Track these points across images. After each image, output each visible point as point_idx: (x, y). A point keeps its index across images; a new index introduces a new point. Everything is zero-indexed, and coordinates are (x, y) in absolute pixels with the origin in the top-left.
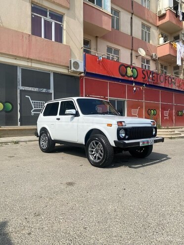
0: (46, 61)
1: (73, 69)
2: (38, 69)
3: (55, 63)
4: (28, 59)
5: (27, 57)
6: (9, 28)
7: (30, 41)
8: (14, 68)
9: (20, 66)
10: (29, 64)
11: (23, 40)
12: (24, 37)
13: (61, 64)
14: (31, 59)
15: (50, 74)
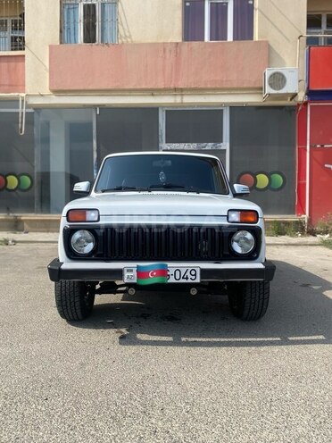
0: (209, 86)
1: (269, 90)
2: (198, 106)
3: (229, 86)
4: (175, 89)
5: (172, 86)
6: (143, 41)
7: (178, 55)
8: (152, 111)
9: (163, 106)
10: (178, 100)
11: (165, 58)
12: (167, 51)
13: (245, 86)
14: (182, 90)
15: (222, 110)
